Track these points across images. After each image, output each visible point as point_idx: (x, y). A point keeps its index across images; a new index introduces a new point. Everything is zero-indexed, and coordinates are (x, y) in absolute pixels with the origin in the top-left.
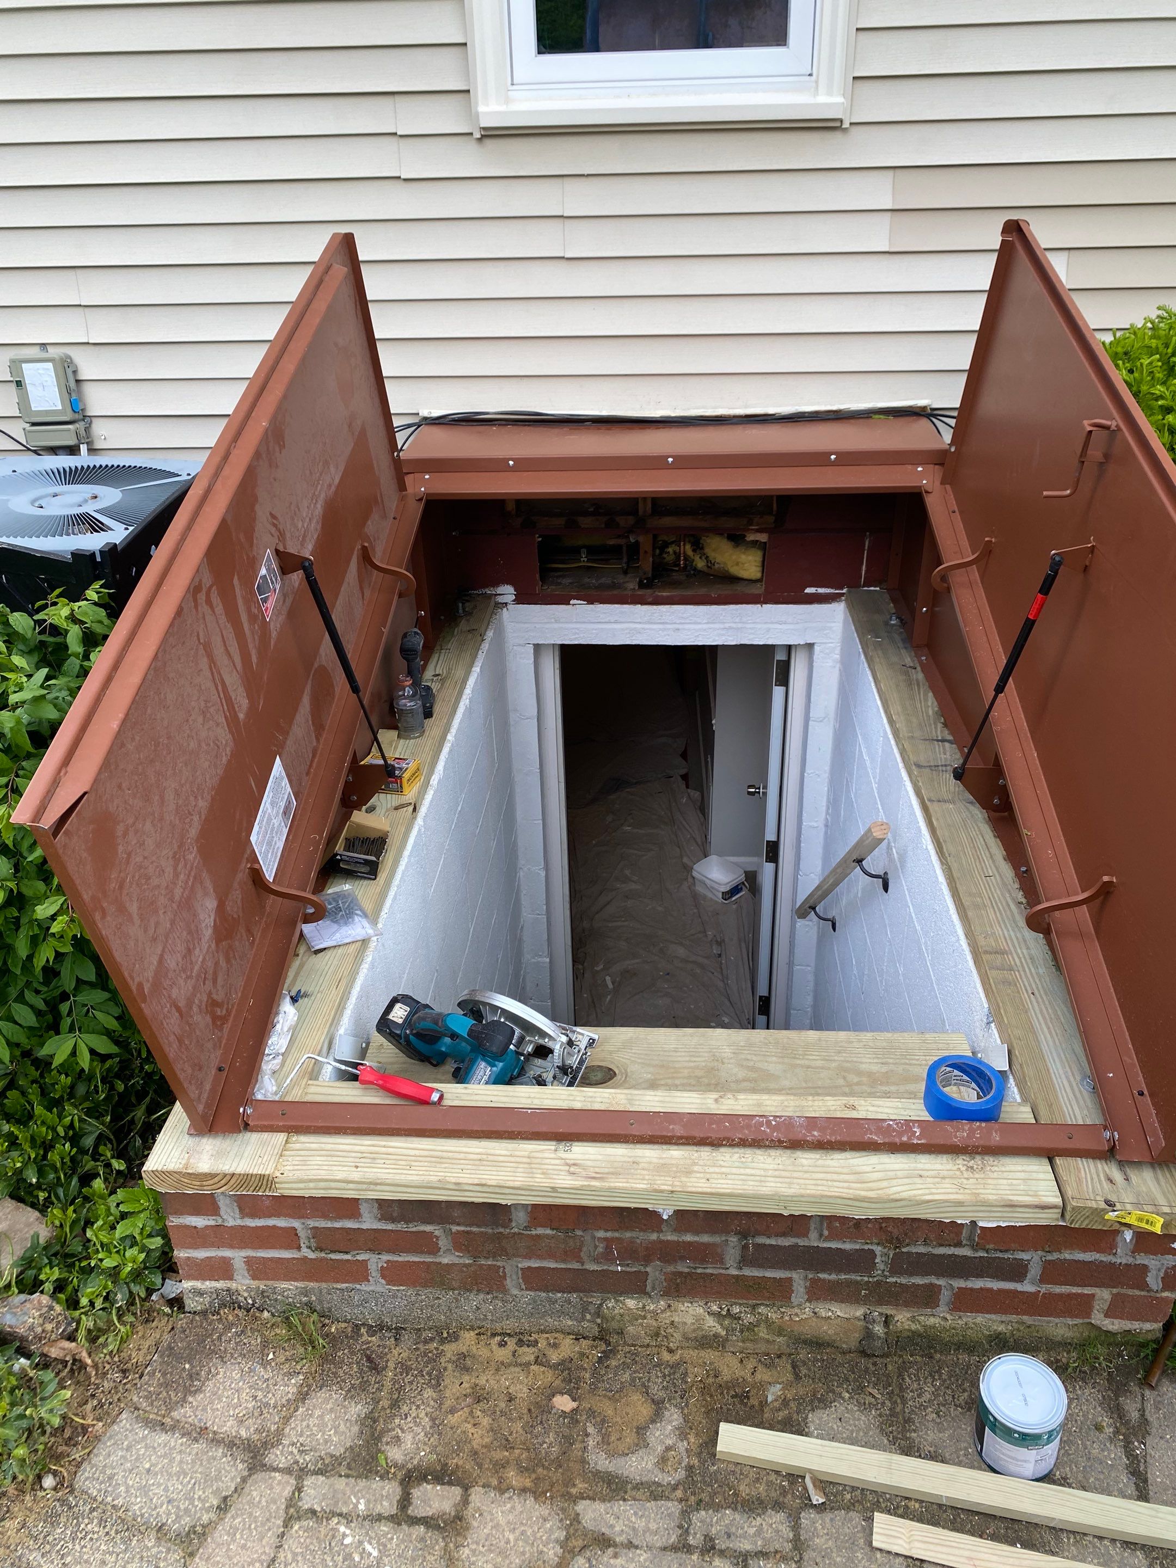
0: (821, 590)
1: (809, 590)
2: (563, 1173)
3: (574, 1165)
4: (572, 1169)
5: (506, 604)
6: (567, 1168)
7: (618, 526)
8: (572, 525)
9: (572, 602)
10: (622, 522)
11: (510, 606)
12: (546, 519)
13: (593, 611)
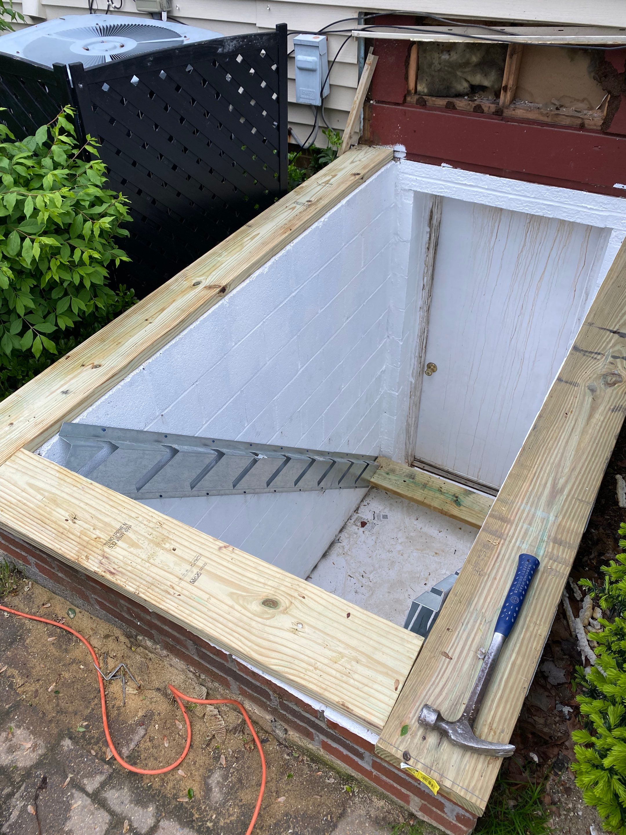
1: (617, 186)
2: (96, 560)
3: (107, 558)
4: (103, 561)
5: (400, 158)
6: (100, 558)
7: (483, 112)
8: (450, 107)
9: (443, 164)
10: (486, 109)
11: (402, 161)
12: (434, 99)
13: (455, 174)
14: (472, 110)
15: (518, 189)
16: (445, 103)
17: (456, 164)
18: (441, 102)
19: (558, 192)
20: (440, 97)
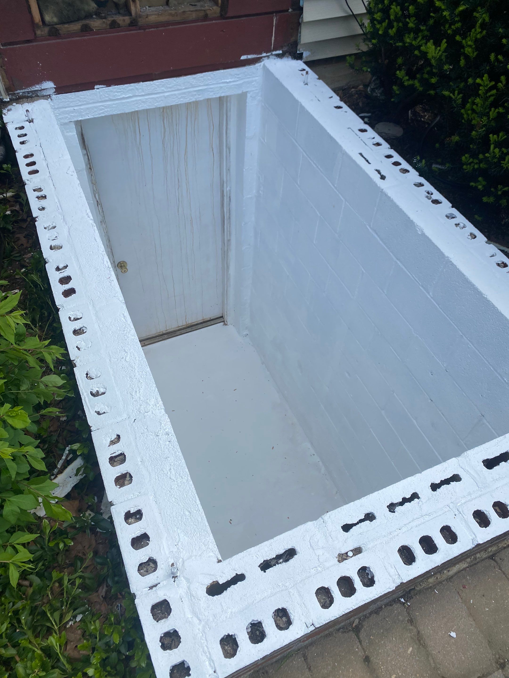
0: (250, 57)
1: (243, 58)
5: (49, 95)
7: (119, 26)
8: (86, 29)
9: (96, 87)
10: (121, 23)
11: (54, 97)
12: (66, 26)
13: (111, 91)
14: (108, 27)
15: (170, 86)
16: (80, 27)
17: (108, 83)
18: (76, 27)
19: (202, 77)
20: (71, 22)
